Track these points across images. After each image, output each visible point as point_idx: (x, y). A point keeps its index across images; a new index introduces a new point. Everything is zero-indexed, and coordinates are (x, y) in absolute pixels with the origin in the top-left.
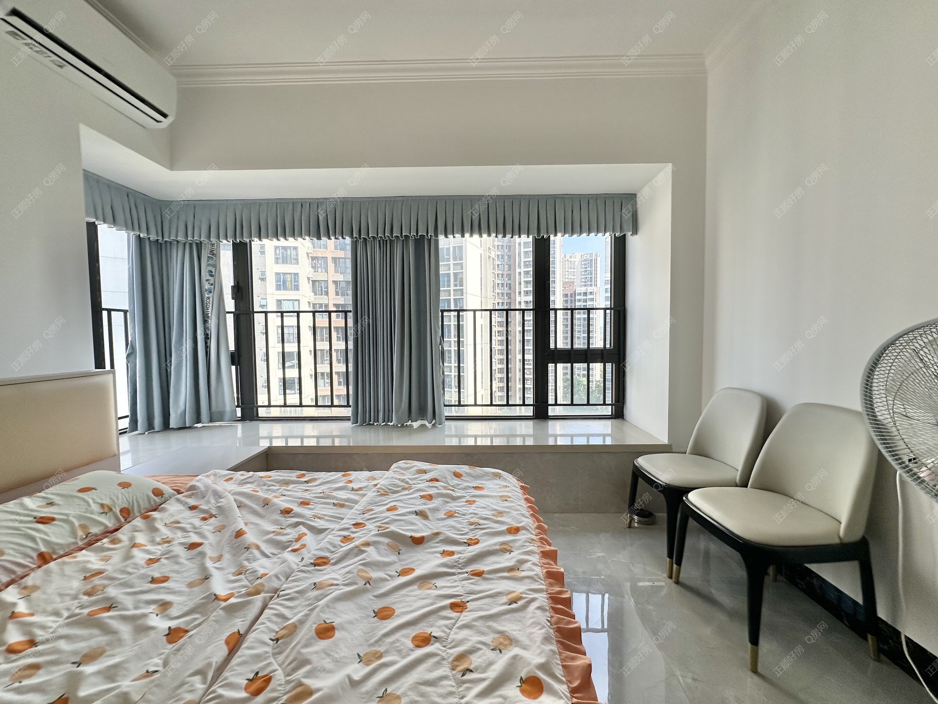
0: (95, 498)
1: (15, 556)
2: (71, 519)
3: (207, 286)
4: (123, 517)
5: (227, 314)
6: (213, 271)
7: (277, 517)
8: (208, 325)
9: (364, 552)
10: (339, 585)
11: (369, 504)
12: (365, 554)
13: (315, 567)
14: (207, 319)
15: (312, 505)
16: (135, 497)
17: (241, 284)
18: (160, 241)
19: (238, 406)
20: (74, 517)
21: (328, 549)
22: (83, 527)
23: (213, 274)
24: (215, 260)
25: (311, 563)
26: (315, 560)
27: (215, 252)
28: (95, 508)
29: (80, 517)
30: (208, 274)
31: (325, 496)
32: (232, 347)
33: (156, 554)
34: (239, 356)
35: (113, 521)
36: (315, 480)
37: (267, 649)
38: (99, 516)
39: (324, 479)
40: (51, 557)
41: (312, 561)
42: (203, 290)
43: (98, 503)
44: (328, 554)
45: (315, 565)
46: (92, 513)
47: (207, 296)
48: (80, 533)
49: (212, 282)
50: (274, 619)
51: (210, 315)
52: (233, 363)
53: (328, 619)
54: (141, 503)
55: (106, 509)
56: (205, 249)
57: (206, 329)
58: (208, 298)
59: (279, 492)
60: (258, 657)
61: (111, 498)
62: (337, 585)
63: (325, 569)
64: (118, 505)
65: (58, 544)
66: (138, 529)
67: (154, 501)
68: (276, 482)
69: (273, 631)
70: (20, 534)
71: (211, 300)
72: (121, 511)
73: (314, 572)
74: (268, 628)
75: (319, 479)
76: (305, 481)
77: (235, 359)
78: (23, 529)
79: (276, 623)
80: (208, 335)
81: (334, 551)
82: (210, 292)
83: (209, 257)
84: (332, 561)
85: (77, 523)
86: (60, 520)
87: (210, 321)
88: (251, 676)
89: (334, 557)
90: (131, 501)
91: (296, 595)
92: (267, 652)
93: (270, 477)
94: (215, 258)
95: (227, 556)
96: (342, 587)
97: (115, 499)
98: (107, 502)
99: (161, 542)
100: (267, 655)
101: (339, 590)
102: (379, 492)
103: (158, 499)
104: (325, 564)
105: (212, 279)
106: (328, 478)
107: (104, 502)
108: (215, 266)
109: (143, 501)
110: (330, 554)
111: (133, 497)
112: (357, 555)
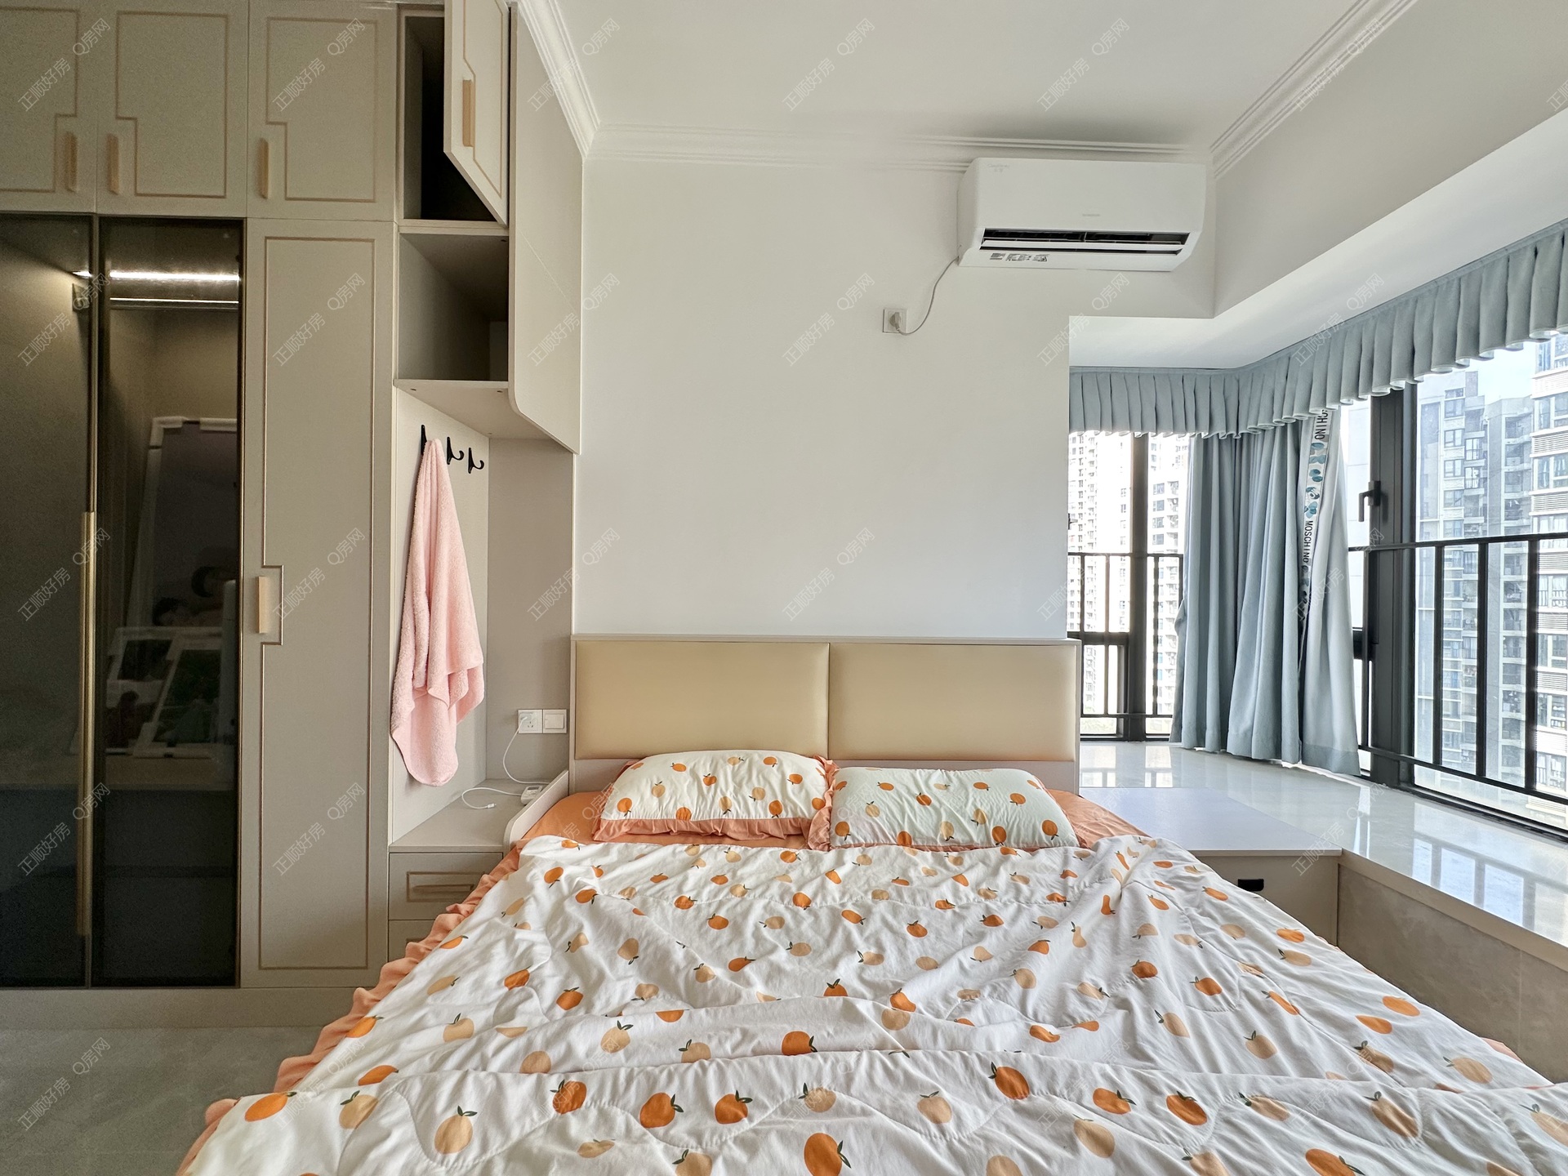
0: (977, 800)
1: (884, 823)
2: (942, 811)
3: (1307, 501)
4: (995, 839)
5: (1350, 553)
6: (1322, 470)
7: (1125, 966)
8: (1307, 576)
9: (1073, 1148)
10: (944, 1135)
11: (1302, 1098)
12: (1067, 1154)
13: (992, 1077)
14: (1305, 564)
15: (1216, 1000)
16: (1018, 820)
17: (1384, 488)
18: (1234, 437)
19: (1364, 747)
20: (945, 810)
21: (1053, 1076)
22: (949, 827)
23: (1321, 475)
24: (1325, 447)
25: (993, 1066)
26: (1006, 1069)
27: (1327, 432)
28: (970, 810)
29: (951, 814)
30: (1310, 478)
31: (1263, 1005)
32: (1358, 621)
33: (958, 901)
34: (1372, 642)
35: (982, 837)
36: (1305, 961)
37: (787, 1091)
38: (968, 823)
39: (1328, 976)
40: (911, 843)
41: (999, 1065)
42: (1301, 509)
43: (975, 807)
44: (1037, 1083)
45: (996, 1075)
46: (963, 815)
47: (1307, 519)
48: (943, 831)
49: (1317, 491)
50: (840, 1071)
51: (1310, 556)
52: (1358, 653)
53: (851, 1150)
54: (1023, 832)
55: (979, 819)
56: (1307, 431)
57: (1301, 582)
58: (1309, 524)
59: (1202, 934)
60: (770, 1085)
61: (992, 809)
62: (943, 1132)
63: (997, 1098)
64: (995, 820)
65: (920, 832)
66: (987, 862)
67: (1040, 838)
68: (1225, 917)
69: (819, 1081)
70: (899, 803)
71: (1314, 526)
72: (996, 829)
73: (977, 1082)
74: (820, 1069)
75: (1317, 965)
76: (1281, 951)
77: (1364, 645)
78: (904, 800)
79: (834, 1077)
80: (1305, 594)
81: (1058, 1091)
82: (1313, 511)
83: (1313, 444)
84: (1024, 1102)
85: (944, 819)
86: (935, 808)
87: (1310, 567)
88: (743, 1095)
89: (1039, 1099)
90: (1011, 823)
91: (902, 1078)
92: (782, 1094)
93: (1224, 899)
94: (1325, 444)
95: (994, 964)
96: (942, 1145)
97: (995, 810)
98: (985, 810)
99: (982, 892)
100: (779, 1097)
101: (932, 1142)
102: (1375, 1100)
103: (1046, 838)
104: (1011, 1092)
105: (1318, 486)
106: (1340, 979)
107: (982, 809)
108: (1326, 460)
109: (1026, 830)
110: (1044, 1090)
111: (1016, 818)
112: (1057, 1139)
